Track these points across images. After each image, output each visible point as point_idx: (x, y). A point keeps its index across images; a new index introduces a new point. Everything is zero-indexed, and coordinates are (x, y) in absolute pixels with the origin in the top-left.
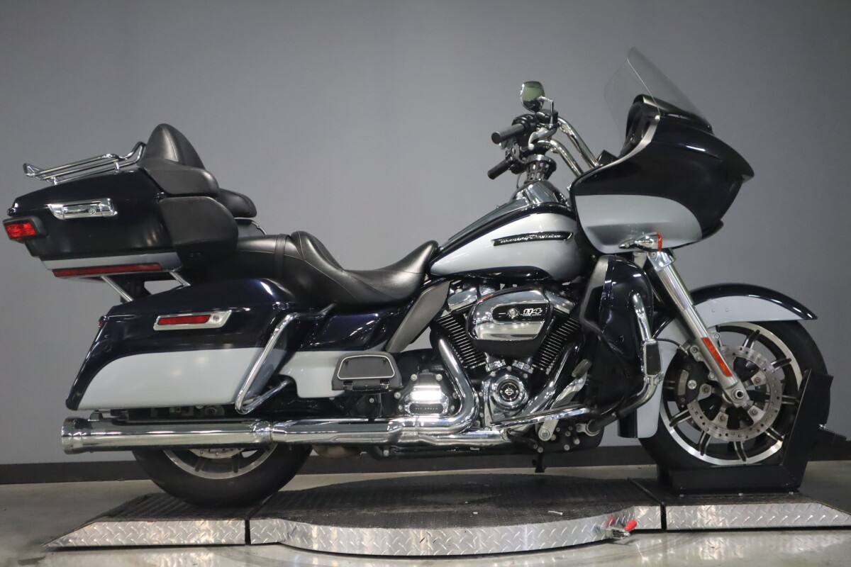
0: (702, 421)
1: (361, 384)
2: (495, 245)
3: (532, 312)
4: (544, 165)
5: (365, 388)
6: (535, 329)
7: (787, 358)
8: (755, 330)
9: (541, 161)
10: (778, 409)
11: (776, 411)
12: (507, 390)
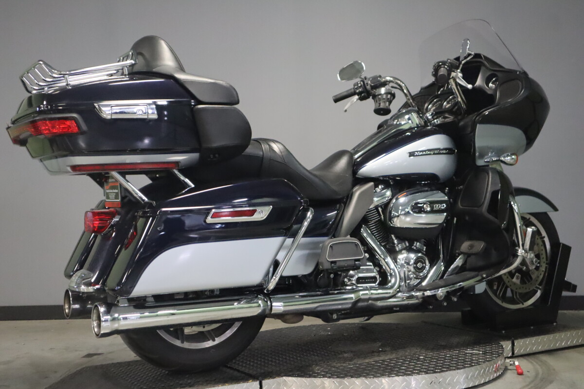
0: (508, 280)
1: (342, 264)
2: (410, 156)
3: (440, 207)
4: (387, 96)
5: (345, 267)
6: (440, 219)
7: (543, 236)
8: (528, 218)
9: (386, 93)
10: (544, 270)
11: (543, 271)
12: (419, 264)
